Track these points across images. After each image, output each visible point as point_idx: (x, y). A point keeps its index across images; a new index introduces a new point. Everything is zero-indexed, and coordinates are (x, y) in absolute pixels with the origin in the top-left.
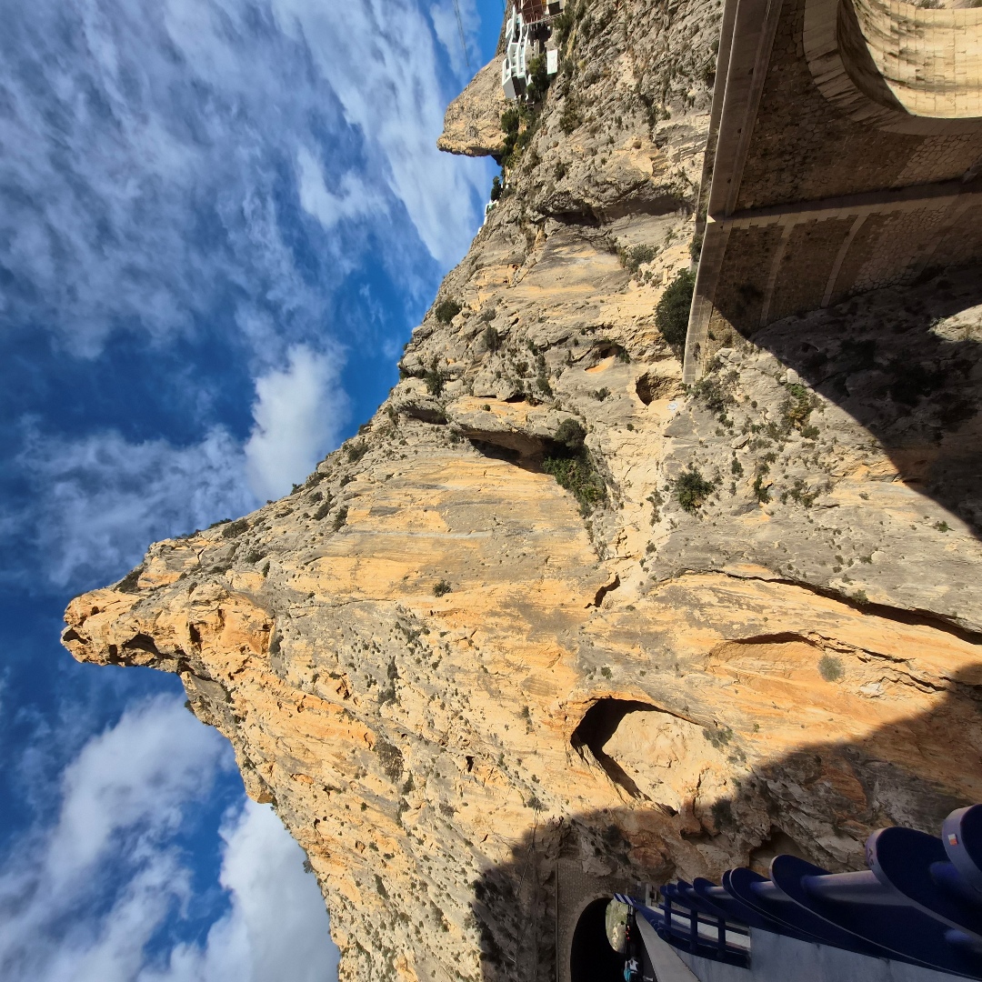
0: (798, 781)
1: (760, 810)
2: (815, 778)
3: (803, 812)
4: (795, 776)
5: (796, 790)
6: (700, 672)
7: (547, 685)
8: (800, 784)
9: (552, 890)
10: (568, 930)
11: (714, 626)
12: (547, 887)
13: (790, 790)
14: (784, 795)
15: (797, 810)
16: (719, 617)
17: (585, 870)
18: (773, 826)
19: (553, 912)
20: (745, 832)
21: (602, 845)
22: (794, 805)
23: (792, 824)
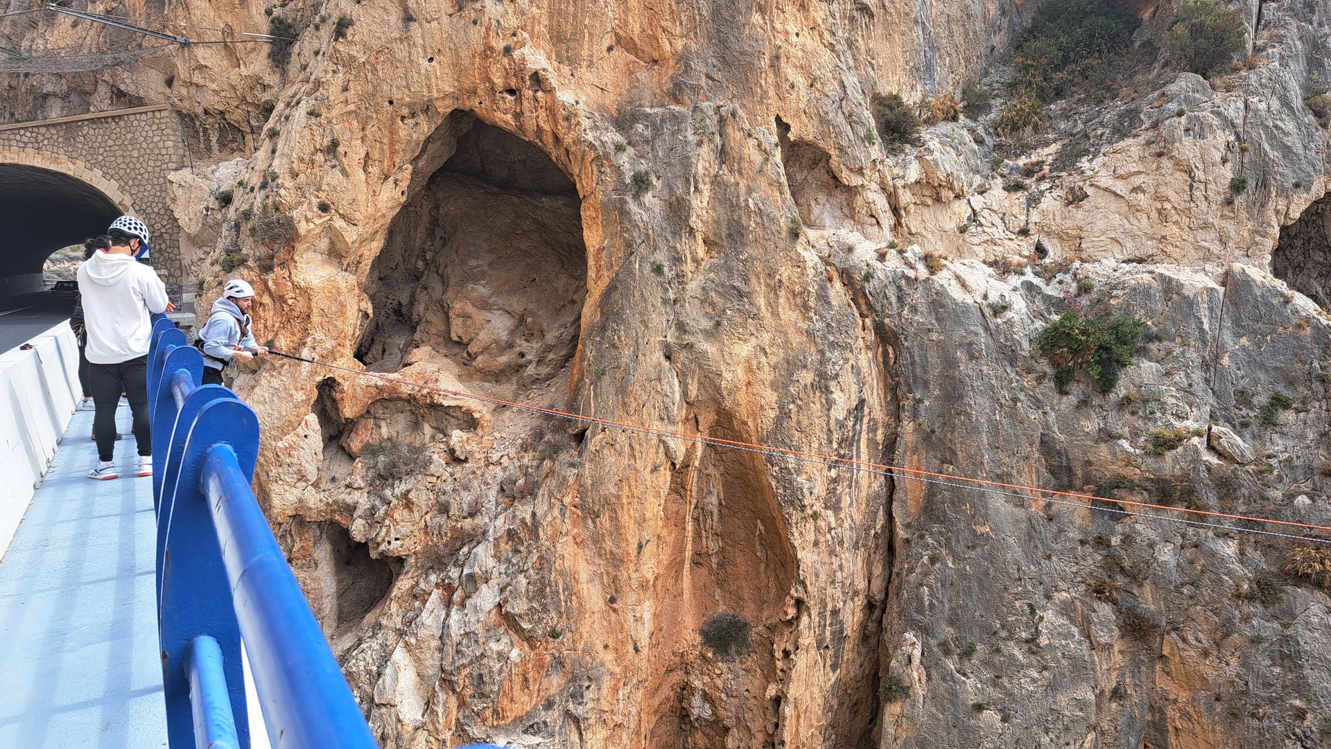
0: (506, 601)
1: (426, 533)
2: (519, 631)
3: (448, 615)
4: (515, 595)
5: (487, 597)
6: (685, 394)
7: (576, 37)
8: (500, 606)
9: (101, 103)
10: (30, 150)
11: (784, 414)
12: (103, 91)
13: (484, 588)
14: (471, 577)
15: (448, 604)
16: (805, 422)
17: (172, 176)
18: (400, 561)
19: (55, 113)
20: (373, 508)
21: (245, 207)
22: (457, 597)
23: (418, 596)
